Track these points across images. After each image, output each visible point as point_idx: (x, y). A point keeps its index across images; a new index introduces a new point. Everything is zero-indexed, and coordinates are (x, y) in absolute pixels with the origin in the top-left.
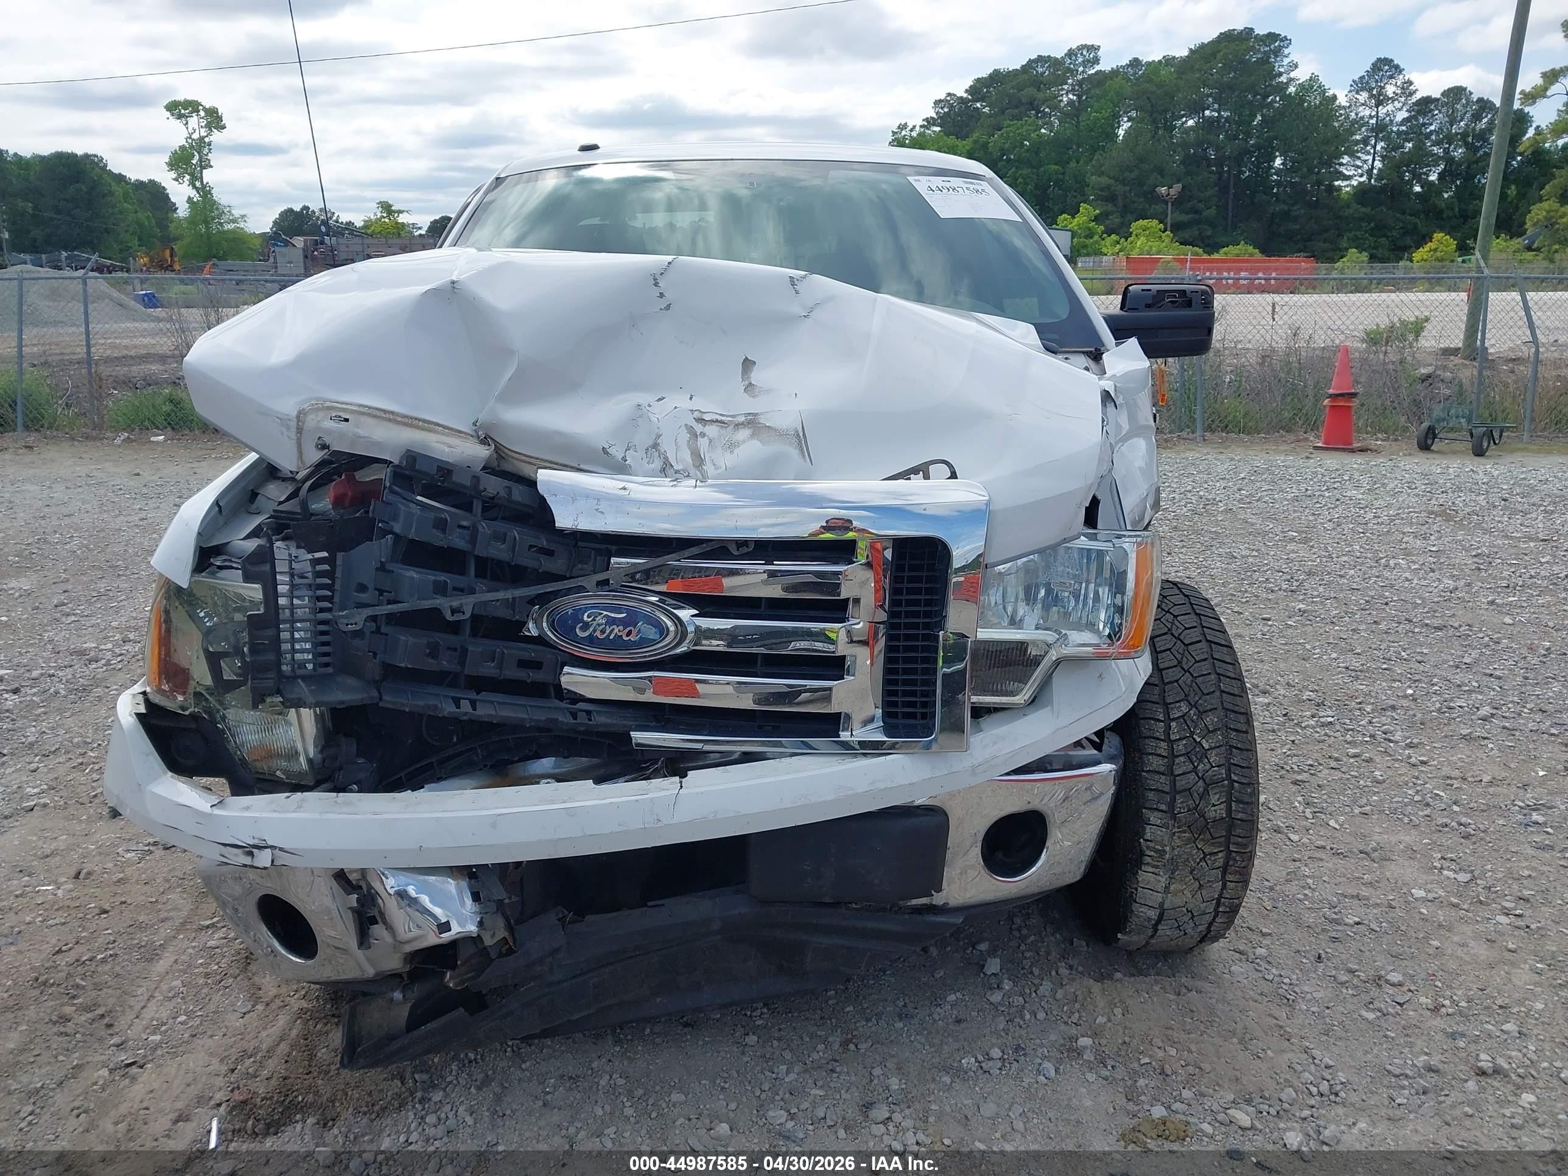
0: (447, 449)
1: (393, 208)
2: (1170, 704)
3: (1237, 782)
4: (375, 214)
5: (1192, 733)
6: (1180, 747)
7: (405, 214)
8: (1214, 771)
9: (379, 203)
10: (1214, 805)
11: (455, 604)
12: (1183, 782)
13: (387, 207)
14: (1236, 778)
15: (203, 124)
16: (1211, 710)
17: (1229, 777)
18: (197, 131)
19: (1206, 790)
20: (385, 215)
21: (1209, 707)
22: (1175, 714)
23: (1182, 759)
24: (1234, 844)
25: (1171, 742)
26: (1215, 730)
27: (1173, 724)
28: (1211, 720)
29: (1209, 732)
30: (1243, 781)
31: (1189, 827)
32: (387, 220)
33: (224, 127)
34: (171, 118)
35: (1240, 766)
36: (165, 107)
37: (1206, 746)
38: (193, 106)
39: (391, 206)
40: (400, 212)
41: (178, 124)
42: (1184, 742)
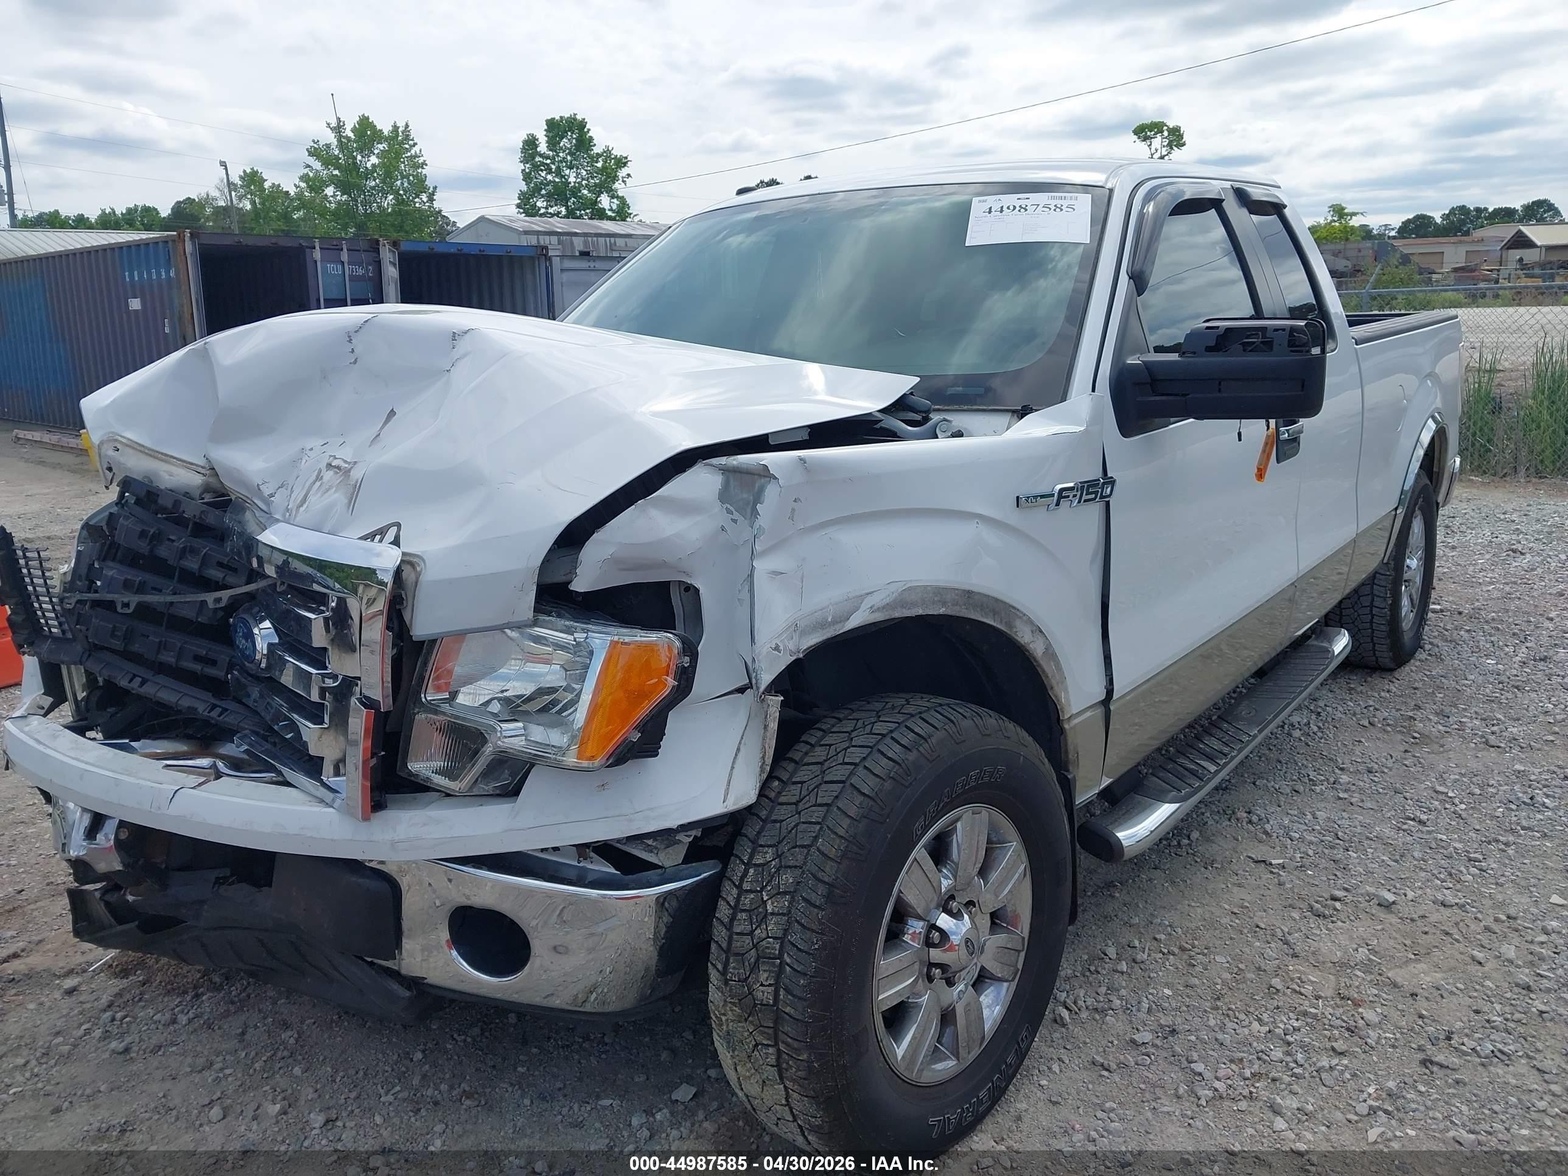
0: (167, 477)
1: (1346, 211)
2: (761, 846)
3: (788, 965)
4: (1326, 219)
5: (762, 889)
6: (747, 901)
7: (1359, 217)
8: (769, 943)
9: (1330, 207)
10: (762, 985)
11: (126, 600)
12: (739, 944)
13: (1339, 211)
14: (788, 960)
15: (1165, 144)
16: (790, 867)
17: (780, 957)
18: (1159, 151)
19: (757, 961)
20: (1336, 219)
21: (791, 863)
22: (759, 860)
23: (744, 915)
24: (783, 1042)
25: (741, 892)
26: (785, 893)
27: (752, 871)
28: (787, 879)
29: (779, 893)
30: (795, 967)
31: (740, 1000)
32: (1337, 224)
33: (1184, 144)
34: (1138, 141)
35: (797, 947)
36: (1134, 132)
37: (770, 908)
38: (1157, 127)
39: (1343, 209)
40: (1354, 214)
41: (1143, 146)
42: (752, 896)
